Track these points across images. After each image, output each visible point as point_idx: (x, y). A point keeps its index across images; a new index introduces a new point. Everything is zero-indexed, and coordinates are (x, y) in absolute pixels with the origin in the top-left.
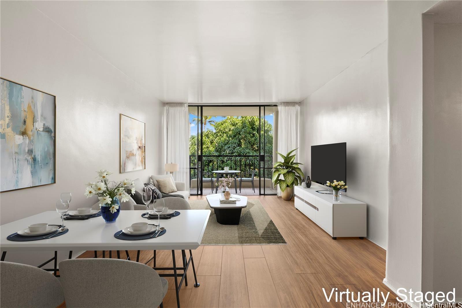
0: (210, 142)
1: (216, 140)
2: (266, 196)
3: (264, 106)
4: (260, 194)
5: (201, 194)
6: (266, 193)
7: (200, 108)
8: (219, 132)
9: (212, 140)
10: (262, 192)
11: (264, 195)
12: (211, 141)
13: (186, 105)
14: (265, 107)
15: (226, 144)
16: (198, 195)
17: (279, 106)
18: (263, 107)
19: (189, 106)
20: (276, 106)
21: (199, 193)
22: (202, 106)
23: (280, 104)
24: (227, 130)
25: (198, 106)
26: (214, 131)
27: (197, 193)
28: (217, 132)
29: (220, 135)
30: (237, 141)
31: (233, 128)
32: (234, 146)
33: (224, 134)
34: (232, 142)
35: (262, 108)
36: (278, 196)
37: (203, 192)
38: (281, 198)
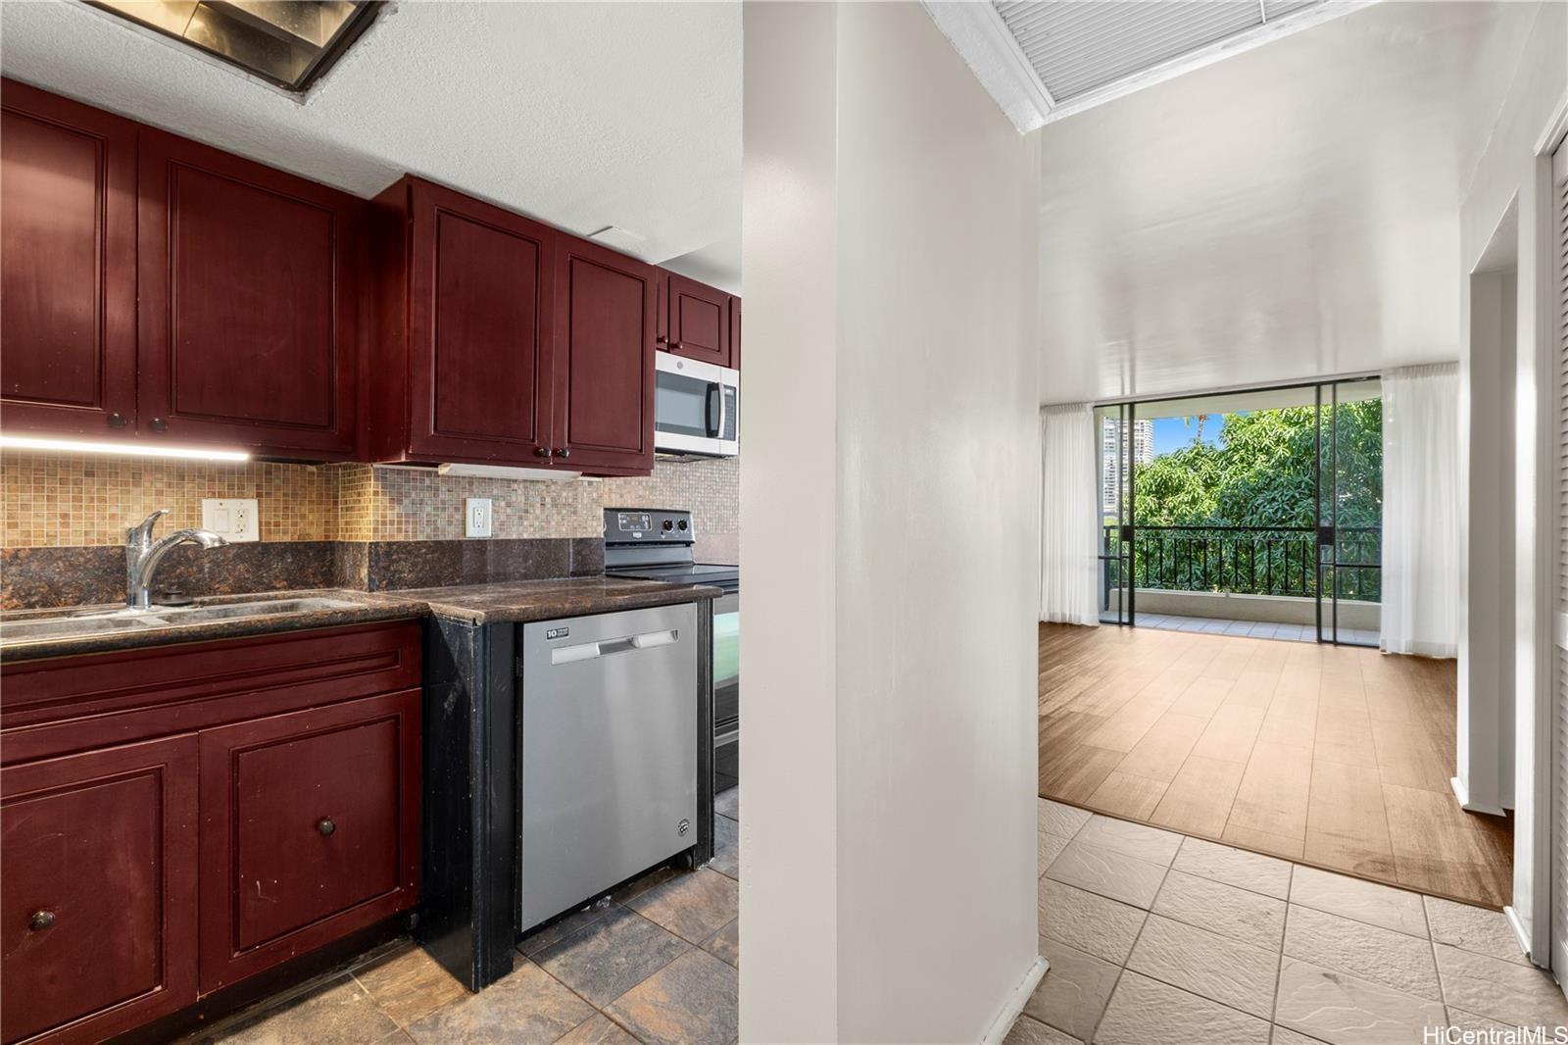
0: (1201, 483)
1: (1226, 477)
2: (1340, 648)
3: (1334, 383)
4: (1320, 641)
5: (1131, 624)
6: (1339, 639)
7: (1126, 407)
8: (1236, 450)
9: (1211, 478)
10: (1327, 635)
11: (1335, 643)
12: (1205, 481)
13: (1089, 407)
14: (1338, 386)
15: (1260, 491)
16: (1121, 624)
17: (1385, 379)
18: (1330, 386)
19: (1093, 407)
20: (1378, 377)
21: (1125, 619)
22: (1132, 405)
24: (1267, 442)
25: (1122, 404)
26: (1221, 447)
27: (1118, 621)
28: (1229, 450)
29: (1242, 460)
30: (1306, 478)
31: (1292, 433)
32: (1293, 496)
33: (1258, 454)
34: (1285, 484)
35: (1327, 391)
36: (1384, 651)
37: (1137, 621)
38: (1396, 656)
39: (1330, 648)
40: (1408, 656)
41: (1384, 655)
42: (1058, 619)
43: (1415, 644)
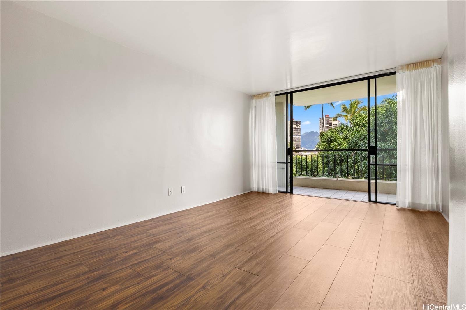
2: (379, 205)
3: (375, 77)
4: (370, 201)
5: (291, 192)
6: (378, 200)
7: (289, 95)
10: (373, 198)
11: (376, 202)
13: (272, 95)
14: (377, 79)
16: (287, 192)
18: (373, 79)
19: (276, 95)
20: (394, 73)
21: (289, 190)
22: (291, 93)
23: (400, 68)
25: (287, 93)
27: (285, 191)
35: (372, 81)
36: (398, 207)
37: (294, 191)
38: (403, 209)
39: (374, 204)
40: (409, 210)
41: (398, 209)
42: (261, 190)
43: (413, 204)
